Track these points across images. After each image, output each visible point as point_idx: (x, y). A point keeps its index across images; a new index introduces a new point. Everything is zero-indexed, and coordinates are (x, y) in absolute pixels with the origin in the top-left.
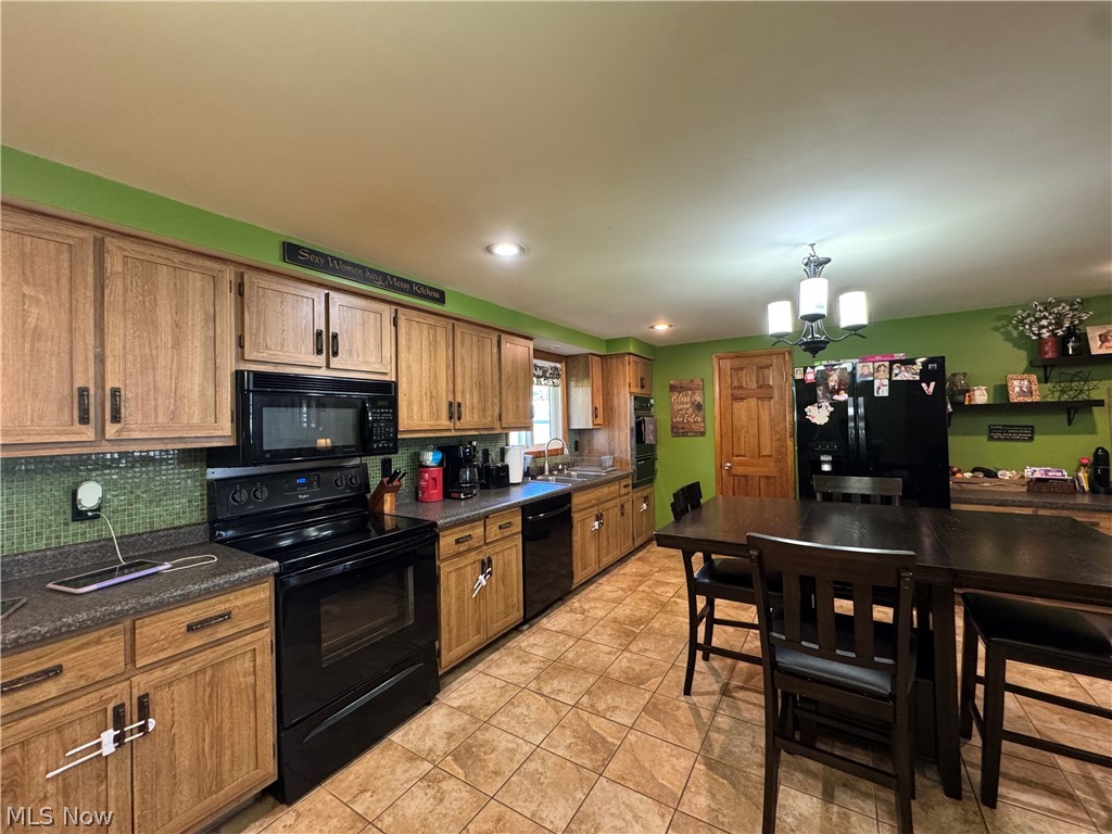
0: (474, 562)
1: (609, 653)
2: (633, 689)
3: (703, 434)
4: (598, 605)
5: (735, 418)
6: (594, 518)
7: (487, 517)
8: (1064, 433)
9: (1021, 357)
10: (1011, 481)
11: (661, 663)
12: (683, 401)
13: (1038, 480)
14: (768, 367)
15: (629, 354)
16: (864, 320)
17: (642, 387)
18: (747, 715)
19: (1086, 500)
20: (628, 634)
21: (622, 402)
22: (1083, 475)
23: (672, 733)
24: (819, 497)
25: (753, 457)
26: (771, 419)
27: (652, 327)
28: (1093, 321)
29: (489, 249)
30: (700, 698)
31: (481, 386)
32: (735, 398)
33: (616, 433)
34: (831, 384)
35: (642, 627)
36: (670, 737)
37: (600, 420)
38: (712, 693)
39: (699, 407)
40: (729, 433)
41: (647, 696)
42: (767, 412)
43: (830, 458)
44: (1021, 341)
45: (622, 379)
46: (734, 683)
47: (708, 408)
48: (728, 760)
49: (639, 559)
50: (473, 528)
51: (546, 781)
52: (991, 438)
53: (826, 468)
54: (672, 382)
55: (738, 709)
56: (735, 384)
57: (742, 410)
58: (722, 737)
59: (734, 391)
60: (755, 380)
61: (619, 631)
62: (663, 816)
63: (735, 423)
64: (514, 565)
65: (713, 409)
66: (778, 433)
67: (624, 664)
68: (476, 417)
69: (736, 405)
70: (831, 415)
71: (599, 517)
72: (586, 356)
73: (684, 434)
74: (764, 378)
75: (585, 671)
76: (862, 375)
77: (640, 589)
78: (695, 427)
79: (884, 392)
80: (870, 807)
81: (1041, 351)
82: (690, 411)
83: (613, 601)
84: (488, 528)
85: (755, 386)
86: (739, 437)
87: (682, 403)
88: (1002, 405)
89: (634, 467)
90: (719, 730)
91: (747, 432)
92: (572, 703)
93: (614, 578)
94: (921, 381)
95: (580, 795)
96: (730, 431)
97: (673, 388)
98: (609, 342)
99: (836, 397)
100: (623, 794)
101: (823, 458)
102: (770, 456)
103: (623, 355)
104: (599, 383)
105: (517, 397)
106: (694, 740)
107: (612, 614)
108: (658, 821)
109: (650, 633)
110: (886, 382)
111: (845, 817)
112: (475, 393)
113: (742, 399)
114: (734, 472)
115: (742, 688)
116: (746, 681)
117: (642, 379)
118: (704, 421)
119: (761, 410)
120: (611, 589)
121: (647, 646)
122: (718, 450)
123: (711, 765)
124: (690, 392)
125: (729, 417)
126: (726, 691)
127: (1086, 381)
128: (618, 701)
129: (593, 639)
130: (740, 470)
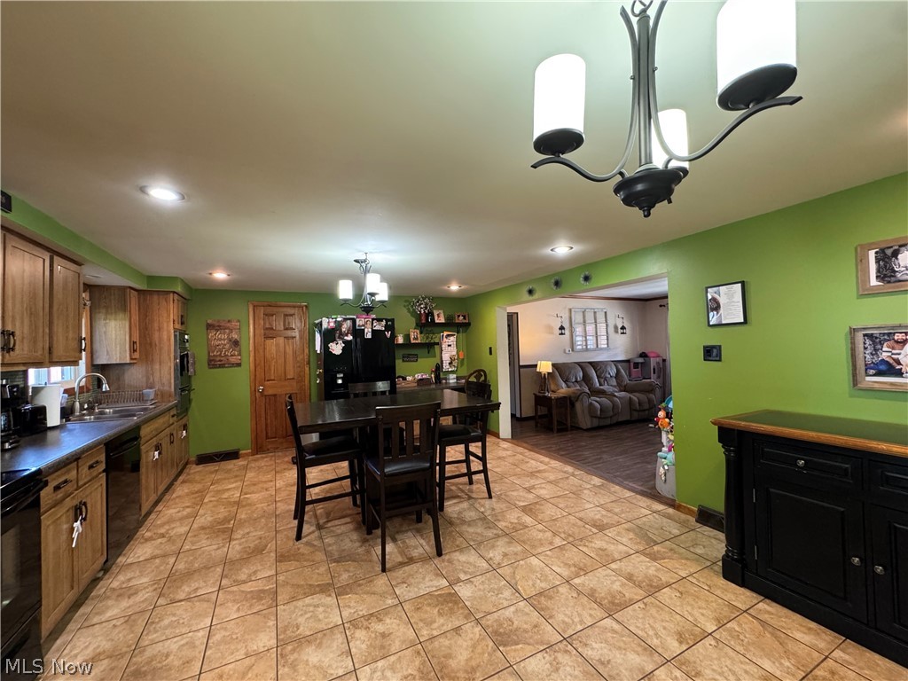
0: (68, 511)
1: (218, 548)
2: (259, 557)
3: (239, 365)
4: (173, 526)
5: (267, 351)
6: (154, 448)
7: (79, 458)
8: (427, 357)
9: (413, 321)
10: (411, 382)
11: (267, 534)
12: (220, 338)
13: (420, 379)
14: (292, 315)
15: (174, 292)
16: (386, 299)
17: (182, 324)
18: (339, 531)
19: (434, 386)
20: (224, 531)
21: (165, 337)
22: (433, 376)
23: (305, 561)
24: (352, 396)
25: (280, 380)
26: (294, 353)
27: (211, 274)
28: (436, 308)
29: (142, 190)
30: (309, 538)
31: (32, 314)
32: (267, 337)
33: (157, 367)
34: (343, 330)
35: (232, 522)
36: (306, 564)
37: (136, 355)
38: (313, 532)
39: (236, 343)
40: (262, 365)
41: (273, 554)
42: (291, 348)
43: (342, 375)
44: (414, 313)
45: (165, 315)
46: (321, 522)
47: (243, 344)
48: (345, 554)
49: (184, 482)
50: (68, 472)
51: (239, 635)
52: (403, 361)
53: (340, 381)
54: (209, 321)
55: (333, 531)
56: (267, 326)
57: (272, 345)
58: (334, 547)
59: (267, 332)
60: (282, 324)
61: (214, 533)
62: (330, 595)
63: (268, 355)
64: (99, 507)
65: (248, 344)
66: (298, 362)
67: (238, 548)
68: (26, 349)
69: (269, 342)
70: (343, 349)
71: (158, 448)
72: (123, 290)
73: (222, 366)
74: (289, 323)
75: (207, 568)
76: (359, 326)
77: (206, 500)
78: (233, 360)
79: (369, 336)
80: (410, 534)
81: (421, 320)
82: (227, 346)
83: (187, 517)
84: (80, 470)
85: (282, 328)
86: (269, 366)
87: (220, 339)
88: (408, 344)
89: (178, 397)
90: (330, 545)
91: (276, 362)
92: (216, 589)
93: (170, 503)
94: (385, 330)
95: (272, 623)
96: (262, 362)
97: (209, 327)
98: (151, 279)
99: (346, 338)
100: (300, 603)
101: (338, 376)
102: (293, 379)
103: (168, 292)
104: (135, 317)
105: (67, 327)
106: (320, 556)
107: (195, 526)
108: (329, 599)
109: (242, 523)
110: (370, 330)
111: (404, 542)
112: (26, 321)
113: (272, 338)
114: (266, 393)
115: (328, 522)
116: (327, 517)
117: (182, 316)
118: (240, 355)
119: (287, 347)
120: (176, 510)
121: (247, 530)
122: (253, 377)
123: (337, 561)
124: (227, 331)
125: (261, 351)
126: (319, 527)
127: (434, 334)
128: (253, 568)
129: (194, 548)
130: (270, 392)
